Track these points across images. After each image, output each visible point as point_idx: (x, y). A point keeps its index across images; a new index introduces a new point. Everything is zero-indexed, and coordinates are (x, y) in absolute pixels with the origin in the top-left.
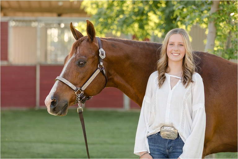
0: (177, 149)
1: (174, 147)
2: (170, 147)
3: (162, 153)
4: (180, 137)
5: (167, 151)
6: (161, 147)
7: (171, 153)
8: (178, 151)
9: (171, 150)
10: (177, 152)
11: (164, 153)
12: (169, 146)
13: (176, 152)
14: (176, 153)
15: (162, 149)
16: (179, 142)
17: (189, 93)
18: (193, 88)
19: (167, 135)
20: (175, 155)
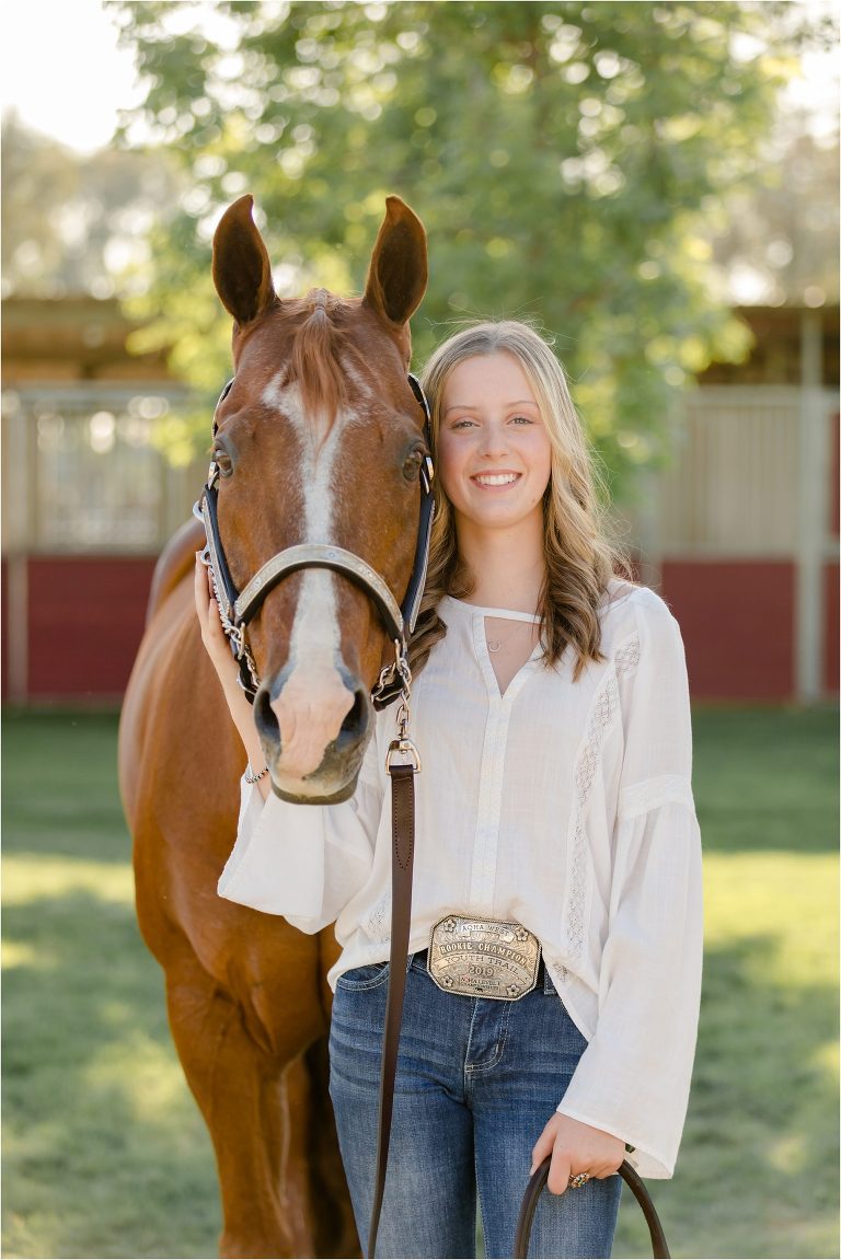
0: (532, 1056)
1: (514, 1049)
2: (490, 1045)
3: (437, 1083)
4: (551, 987)
5: (468, 1068)
6: (433, 1047)
7: (491, 1079)
8: (538, 1067)
9: (491, 1065)
10: (530, 1077)
11: (448, 1082)
12: (483, 1039)
13: (520, 1073)
14: (523, 1085)
15: (436, 1058)
16: (547, 1018)
17: (609, 712)
18: (626, 676)
19: (474, 969)
20: (519, 1091)
